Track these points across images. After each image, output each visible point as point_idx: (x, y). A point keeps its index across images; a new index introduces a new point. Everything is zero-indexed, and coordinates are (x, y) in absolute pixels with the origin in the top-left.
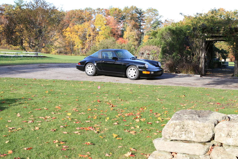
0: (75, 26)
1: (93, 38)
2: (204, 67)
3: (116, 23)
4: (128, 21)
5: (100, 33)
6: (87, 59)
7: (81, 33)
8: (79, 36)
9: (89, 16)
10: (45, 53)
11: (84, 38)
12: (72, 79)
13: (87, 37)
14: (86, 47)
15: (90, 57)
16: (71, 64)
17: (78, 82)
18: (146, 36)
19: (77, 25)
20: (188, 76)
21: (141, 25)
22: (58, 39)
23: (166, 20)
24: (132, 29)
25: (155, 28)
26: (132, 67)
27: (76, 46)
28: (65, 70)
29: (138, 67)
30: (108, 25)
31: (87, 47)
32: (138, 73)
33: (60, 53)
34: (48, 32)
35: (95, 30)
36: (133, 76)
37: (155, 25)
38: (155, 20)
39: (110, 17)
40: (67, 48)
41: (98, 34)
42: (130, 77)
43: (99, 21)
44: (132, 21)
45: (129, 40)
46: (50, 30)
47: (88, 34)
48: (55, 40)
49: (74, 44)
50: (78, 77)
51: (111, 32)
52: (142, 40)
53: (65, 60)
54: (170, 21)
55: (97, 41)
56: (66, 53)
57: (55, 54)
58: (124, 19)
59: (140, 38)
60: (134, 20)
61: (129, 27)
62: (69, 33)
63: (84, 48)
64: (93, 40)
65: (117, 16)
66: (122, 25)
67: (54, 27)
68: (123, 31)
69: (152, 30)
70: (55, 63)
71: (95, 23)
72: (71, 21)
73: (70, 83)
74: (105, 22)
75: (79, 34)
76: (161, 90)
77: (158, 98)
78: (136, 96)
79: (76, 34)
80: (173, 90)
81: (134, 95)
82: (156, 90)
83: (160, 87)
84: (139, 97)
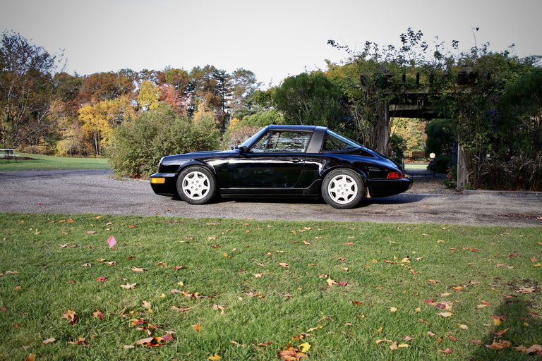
0: (101, 102)
3: (178, 96)
4: (200, 94)
7: (113, 115)
8: (110, 121)
9: (127, 85)
12: (49, 209)
17: (59, 218)
18: (235, 119)
19: (106, 101)
21: (223, 101)
24: (209, 106)
27: (103, 141)
30: (163, 100)
33: (74, 153)
35: (140, 110)
37: (250, 99)
38: (249, 91)
39: (167, 86)
40: (87, 144)
43: (147, 94)
44: (208, 92)
47: (125, 117)
49: (100, 136)
50: (68, 203)
52: (228, 127)
56: (85, 154)
57: (64, 156)
58: (193, 89)
59: (224, 123)
60: (210, 90)
61: (203, 103)
62: (91, 116)
65: (180, 83)
66: (189, 100)
68: (191, 112)
69: (244, 107)
71: (138, 97)
72: (93, 93)
74: (158, 95)
75: (108, 117)
76: (316, 237)
77: (326, 276)
78: (247, 269)
79: (104, 117)
80: (353, 237)
81: (237, 266)
82: (302, 238)
83: (309, 228)
84: (257, 275)
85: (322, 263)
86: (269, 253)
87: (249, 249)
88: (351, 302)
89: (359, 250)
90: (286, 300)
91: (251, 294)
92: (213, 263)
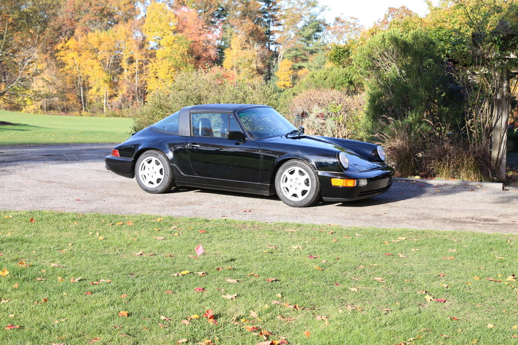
0: (90, 34)
1: (141, 67)
2: (505, 156)
3: (202, 26)
4: (236, 22)
5: (159, 53)
6: (142, 138)
7: (107, 54)
8: (103, 62)
9: (128, 7)
10: (6, 109)
11: (115, 68)
12: (93, 206)
13: (124, 65)
14: (120, 93)
15: (153, 131)
16: (84, 148)
17: (114, 220)
18: (286, 61)
19: (96, 32)
20: (464, 187)
21: (269, 33)
22: (42, 71)
23: (337, 19)
24: (247, 41)
25: (309, 39)
26: (295, 165)
27: (93, 91)
28: (69, 170)
29: (316, 163)
30: (181, 31)
31: (124, 92)
32: (315, 185)
33: (50, 108)
34: (14, 52)
35: (146, 47)
36: (299, 194)
37: (309, 31)
38: (307, 18)
39: (186, 10)
40: (68, 95)
41: (153, 55)
42: (289, 196)
43: (157, 22)
44: (247, 20)
45: (239, 72)
46: (20, 45)
47: (128, 57)
48: (36, 74)
49: (88, 84)
50: (112, 199)
51: (191, 52)
52: (275, 73)
53: (66, 134)
54: (349, 20)
55: (151, 74)
56: (66, 110)
57: (36, 112)
58: (225, 16)
59: (269, 66)
60: (250, 17)
61: (239, 36)
62: (75, 55)
63: (116, 96)
64: (141, 72)
65: (205, 7)
66: (218, 32)
67: (31, 35)
68: (221, 49)
69: (300, 43)
70: (37, 145)
71: (144, 27)
72: (77, 21)
73: (89, 222)
74: (173, 24)
75: (100, 56)
76: (413, 250)
77: (424, 292)
78: (341, 282)
79: (94, 56)
80: (454, 251)
81: (331, 279)
82: (397, 250)
83: (404, 238)
84: (353, 289)
85: (419, 278)
86: (362, 267)
87: (339, 261)
88: (449, 318)
89: (460, 265)
90: (386, 314)
91: (349, 307)
92: (306, 276)
